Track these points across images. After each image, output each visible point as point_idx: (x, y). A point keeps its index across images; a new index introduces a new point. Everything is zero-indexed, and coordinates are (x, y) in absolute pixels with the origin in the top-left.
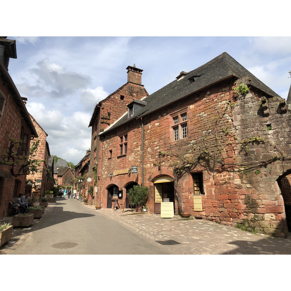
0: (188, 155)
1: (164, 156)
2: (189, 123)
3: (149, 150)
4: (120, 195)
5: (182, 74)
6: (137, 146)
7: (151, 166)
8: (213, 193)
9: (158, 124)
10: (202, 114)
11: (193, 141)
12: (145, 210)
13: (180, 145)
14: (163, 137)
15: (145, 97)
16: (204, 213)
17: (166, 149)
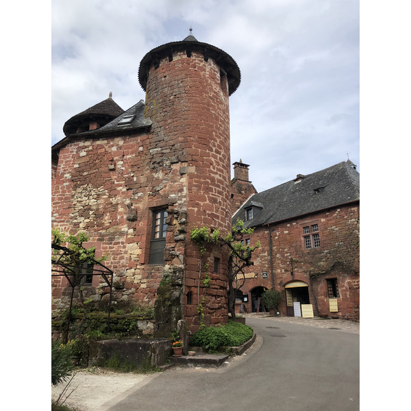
0: (322, 263)
1: (297, 262)
2: (320, 234)
3: (278, 256)
4: (246, 299)
5: (299, 177)
6: (263, 251)
7: (281, 271)
8: (348, 296)
9: (287, 232)
10: (333, 227)
11: (326, 251)
12: (278, 313)
13: (314, 253)
14: (294, 245)
15: (254, 194)
16: (340, 314)
17: (298, 256)
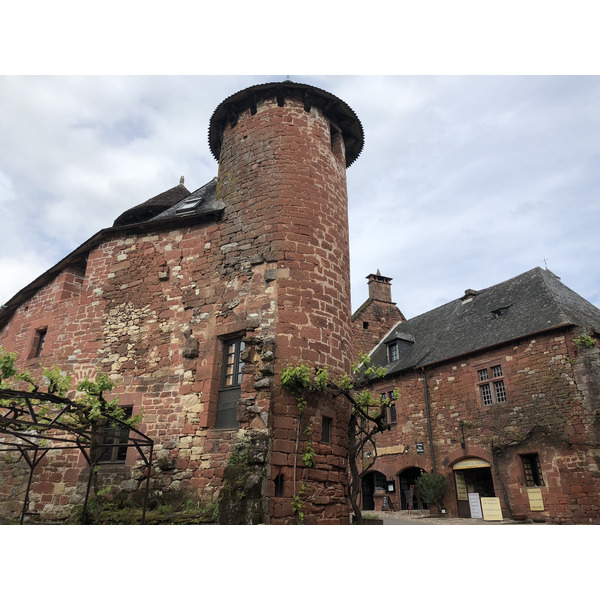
0: (511, 428)
1: (470, 427)
2: (506, 382)
3: (440, 417)
4: (391, 488)
5: (469, 294)
6: (416, 410)
7: (446, 442)
8: (559, 484)
9: (452, 379)
10: (526, 370)
11: (516, 409)
12: (444, 511)
13: (496, 412)
14: (464, 399)
15: (400, 322)
16: (547, 514)
17: (471, 417)
